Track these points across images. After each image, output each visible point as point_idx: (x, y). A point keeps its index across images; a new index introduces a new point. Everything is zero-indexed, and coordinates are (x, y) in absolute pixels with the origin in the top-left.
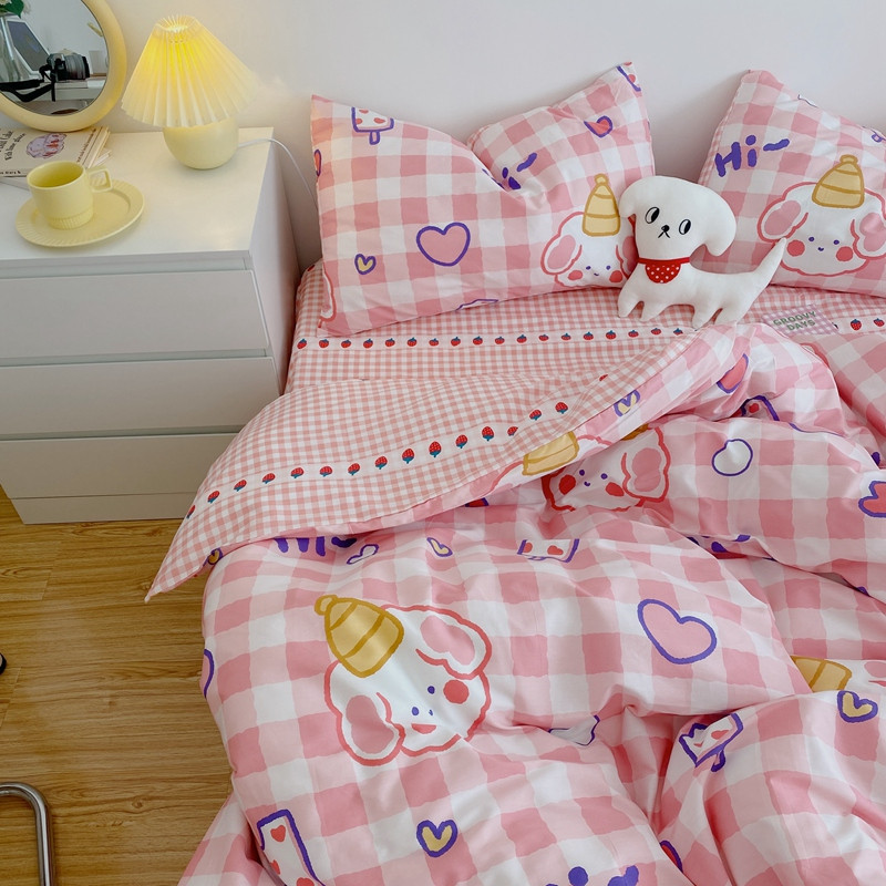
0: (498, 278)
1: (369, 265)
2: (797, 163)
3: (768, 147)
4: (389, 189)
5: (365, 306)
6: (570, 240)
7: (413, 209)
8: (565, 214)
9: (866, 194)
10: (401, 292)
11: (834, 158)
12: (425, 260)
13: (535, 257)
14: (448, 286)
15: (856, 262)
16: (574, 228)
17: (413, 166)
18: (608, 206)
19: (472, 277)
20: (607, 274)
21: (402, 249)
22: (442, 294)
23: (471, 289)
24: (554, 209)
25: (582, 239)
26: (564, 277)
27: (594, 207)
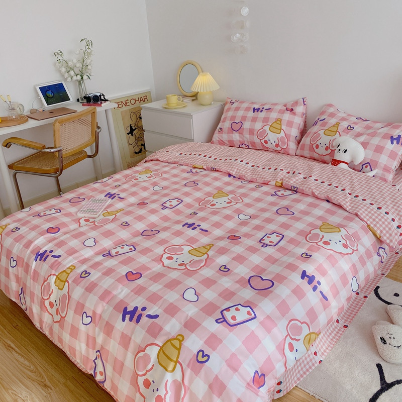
0: (247, 136)
1: (221, 130)
2: (325, 124)
3: (321, 120)
4: (230, 114)
5: (218, 139)
6: (265, 131)
7: (233, 118)
8: (265, 124)
9: (337, 133)
10: (225, 137)
11: (334, 123)
12: (232, 130)
13: (255, 133)
14: (236, 137)
15: (329, 151)
16: (267, 128)
17: (237, 109)
18: (279, 127)
19: (241, 135)
20: (274, 144)
21: (228, 126)
22: (234, 139)
23: (241, 140)
24: (263, 122)
25: (268, 131)
26: (263, 141)
27: (275, 125)
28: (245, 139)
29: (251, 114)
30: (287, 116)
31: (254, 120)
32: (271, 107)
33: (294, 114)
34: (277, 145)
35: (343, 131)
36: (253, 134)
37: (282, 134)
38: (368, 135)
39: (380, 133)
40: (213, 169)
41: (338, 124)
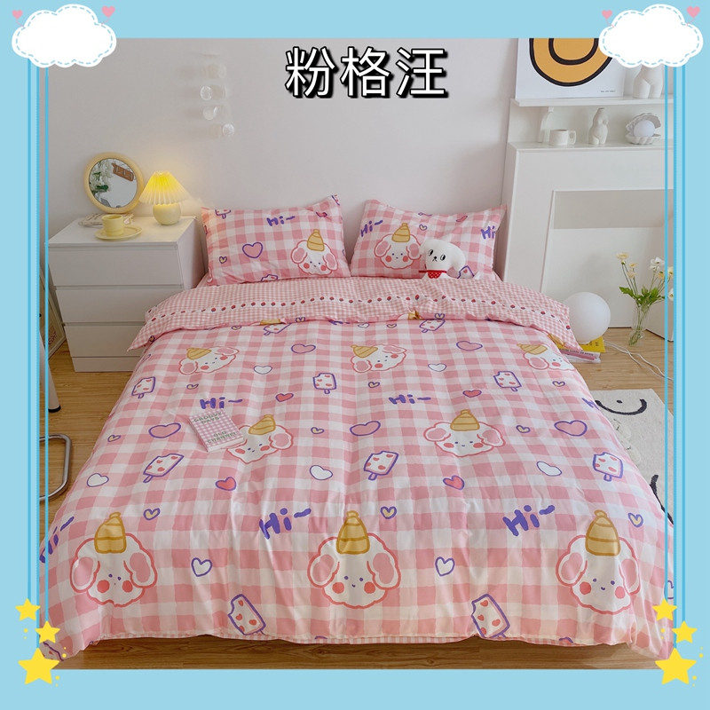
0: (275, 263)
1: (225, 260)
2: (386, 228)
3: (376, 224)
4: (231, 233)
5: (224, 275)
6: (302, 251)
7: (240, 238)
8: (300, 240)
9: (411, 236)
10: (237, 270)
11: (399, 225)
12: (247, 256)
13: (288, 255)
14: (256, 267)
15: (410, 262)
16: (303, 245)
17: (240, 224)
18: (319, 241)
19: (265, 263)
20: (319, 266)
21: (237, 253)
22: (254, 271)
23: (265, 269)
24: (295, 238)
25: (307, 250)
26: (302, 266)
27: (312, 239)
28: (272, 268)
29: (267, 229)
30: (323, 224)
31: (279, 236)
32: (294, 214)
33: (330, 219)
34: (324, 268)
35: (418, 233)
36: (285, 258)
37: (327, 251)
38: (453, 232)
39: (466, 228)
40: (300, 319)
41: (405, 226)
